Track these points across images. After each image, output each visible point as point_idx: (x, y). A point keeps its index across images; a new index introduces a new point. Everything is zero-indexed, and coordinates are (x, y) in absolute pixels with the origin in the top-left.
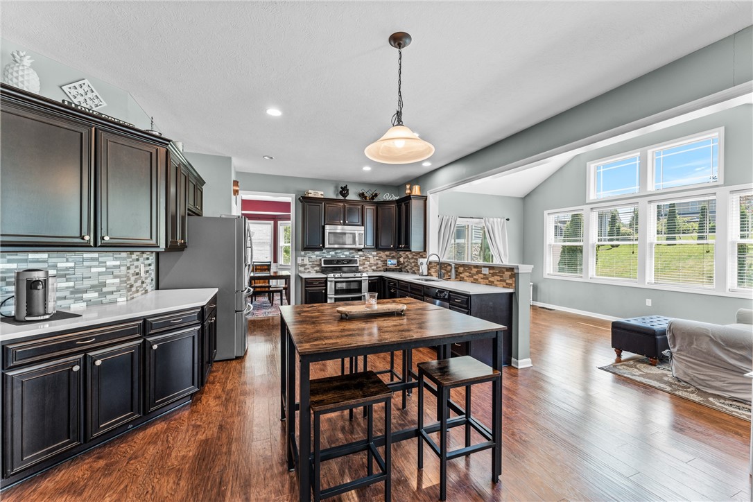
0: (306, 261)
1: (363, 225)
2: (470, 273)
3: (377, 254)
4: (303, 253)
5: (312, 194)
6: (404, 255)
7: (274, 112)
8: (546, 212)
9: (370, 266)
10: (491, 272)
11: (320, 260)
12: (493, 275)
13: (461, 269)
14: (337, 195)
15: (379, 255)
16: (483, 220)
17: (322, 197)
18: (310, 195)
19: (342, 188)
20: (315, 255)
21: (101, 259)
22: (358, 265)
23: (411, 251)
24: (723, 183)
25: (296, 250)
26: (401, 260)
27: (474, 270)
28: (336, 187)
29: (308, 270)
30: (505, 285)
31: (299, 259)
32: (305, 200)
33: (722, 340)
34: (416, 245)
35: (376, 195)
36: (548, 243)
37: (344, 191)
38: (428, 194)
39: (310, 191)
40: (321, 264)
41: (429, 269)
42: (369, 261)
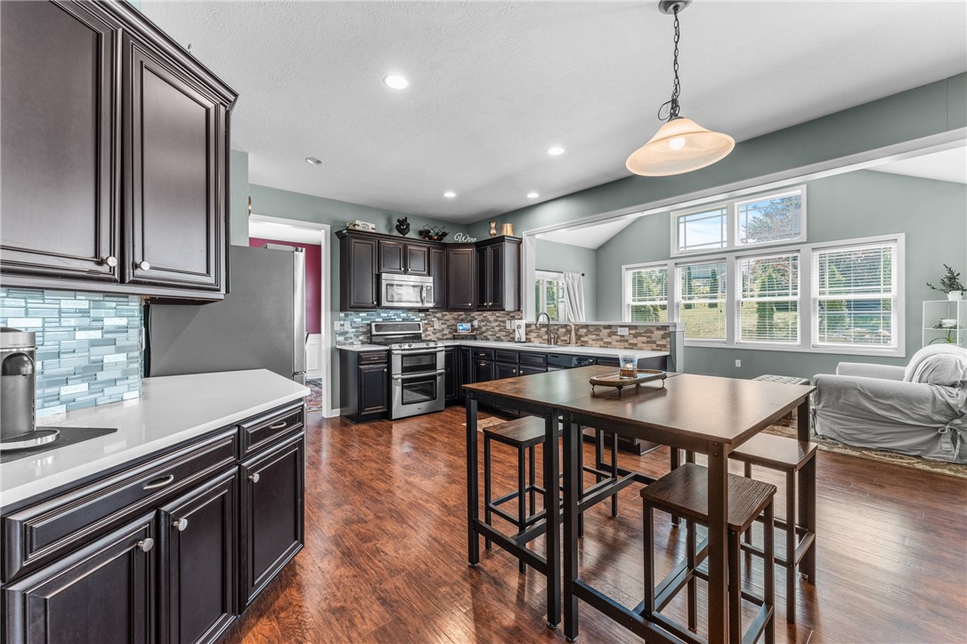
0: (347, 327)
1: (429, 275)
2: (598, 335)
3: (443, 316)
4: (342, 315)
5: (361, 226)
6: (480, 318)
8: (624, 267)
9: (434, 333)
10: (633, 332)
11: (370, 325)
12: (635, 336)
13: (583, 331)
14: (390, 230)
15: (446, 318)
16: (562, 275)
17: (374, 231)
18: (357, 228)
19: (398, 221)
20: (360, 318)
21: (93, 313)
22: (421, 331)
23: (504, 310)
24: (805, 240)
25: (332, 310)
26: (476, 323)
27: (605, 332)
28: (389, 220)
29: (350, 341)
30: (655, 348)
31: (337, 324)
32: (345, 238)
33: (872, 393)
34: (509, 304)
35: (444, 234)
36: (626, 303)
37: (403, 226)
38: (524, 236)
39: (357, 222)
40: (370, 331)
41: (527, 334)
42: (433, 326)
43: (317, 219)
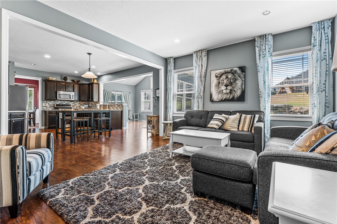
0: (47, 105)
1: (74, 91)
3: (80, 103)
4: (45, 102)
5: (51, 78)
6: (91, 104)
7: (47, 56)
8: (141, 91)
11: (54, 105)
12: (118, 107)
13: (110, 106)
14: (62, 80)
15: (81, 103)
16: (122, 93)
17: (55, 80)
18: (50, 79)
19: (64, 77)
20: (51, 103)
22: (72, 107)
23: (93, 101)
25: (42, 100)
26: (90, 105)
27: (113, 106)
28: (61, 77)
29: (48, 109)
31: (44, 104)
32: (46, 82)
34: (95, 99)
35: (79, 81)
36: (142, 101)
37: (65, 79)
38: (100, 83)
39: (50, 77)
40: (54, 106)
41: (100, 107)
42: (76, 106)
43: (37, 76)
